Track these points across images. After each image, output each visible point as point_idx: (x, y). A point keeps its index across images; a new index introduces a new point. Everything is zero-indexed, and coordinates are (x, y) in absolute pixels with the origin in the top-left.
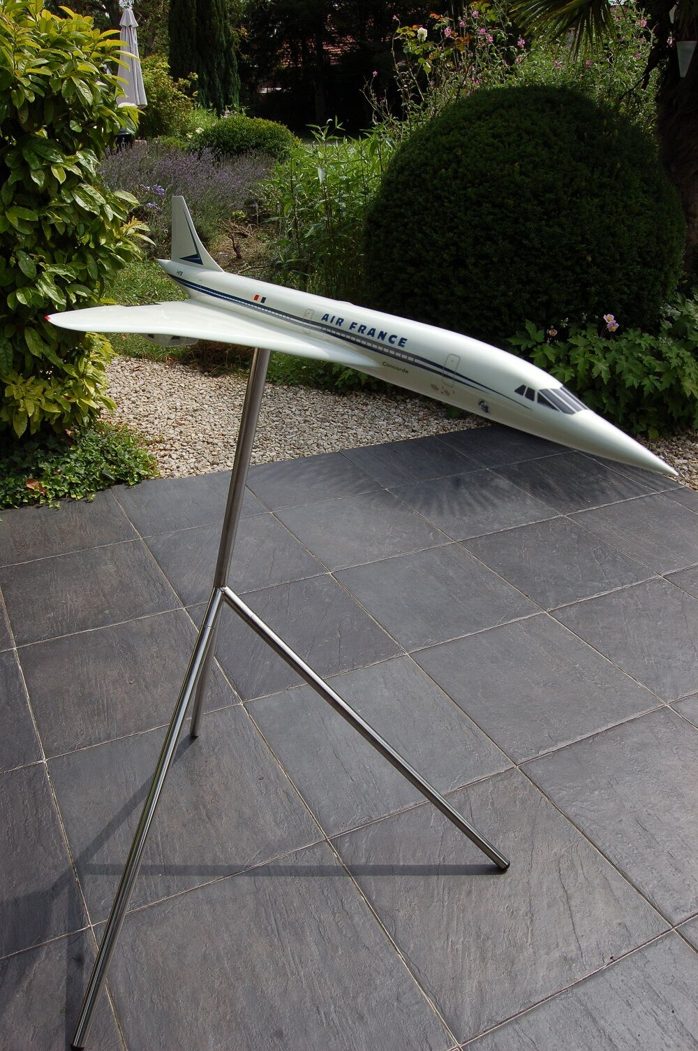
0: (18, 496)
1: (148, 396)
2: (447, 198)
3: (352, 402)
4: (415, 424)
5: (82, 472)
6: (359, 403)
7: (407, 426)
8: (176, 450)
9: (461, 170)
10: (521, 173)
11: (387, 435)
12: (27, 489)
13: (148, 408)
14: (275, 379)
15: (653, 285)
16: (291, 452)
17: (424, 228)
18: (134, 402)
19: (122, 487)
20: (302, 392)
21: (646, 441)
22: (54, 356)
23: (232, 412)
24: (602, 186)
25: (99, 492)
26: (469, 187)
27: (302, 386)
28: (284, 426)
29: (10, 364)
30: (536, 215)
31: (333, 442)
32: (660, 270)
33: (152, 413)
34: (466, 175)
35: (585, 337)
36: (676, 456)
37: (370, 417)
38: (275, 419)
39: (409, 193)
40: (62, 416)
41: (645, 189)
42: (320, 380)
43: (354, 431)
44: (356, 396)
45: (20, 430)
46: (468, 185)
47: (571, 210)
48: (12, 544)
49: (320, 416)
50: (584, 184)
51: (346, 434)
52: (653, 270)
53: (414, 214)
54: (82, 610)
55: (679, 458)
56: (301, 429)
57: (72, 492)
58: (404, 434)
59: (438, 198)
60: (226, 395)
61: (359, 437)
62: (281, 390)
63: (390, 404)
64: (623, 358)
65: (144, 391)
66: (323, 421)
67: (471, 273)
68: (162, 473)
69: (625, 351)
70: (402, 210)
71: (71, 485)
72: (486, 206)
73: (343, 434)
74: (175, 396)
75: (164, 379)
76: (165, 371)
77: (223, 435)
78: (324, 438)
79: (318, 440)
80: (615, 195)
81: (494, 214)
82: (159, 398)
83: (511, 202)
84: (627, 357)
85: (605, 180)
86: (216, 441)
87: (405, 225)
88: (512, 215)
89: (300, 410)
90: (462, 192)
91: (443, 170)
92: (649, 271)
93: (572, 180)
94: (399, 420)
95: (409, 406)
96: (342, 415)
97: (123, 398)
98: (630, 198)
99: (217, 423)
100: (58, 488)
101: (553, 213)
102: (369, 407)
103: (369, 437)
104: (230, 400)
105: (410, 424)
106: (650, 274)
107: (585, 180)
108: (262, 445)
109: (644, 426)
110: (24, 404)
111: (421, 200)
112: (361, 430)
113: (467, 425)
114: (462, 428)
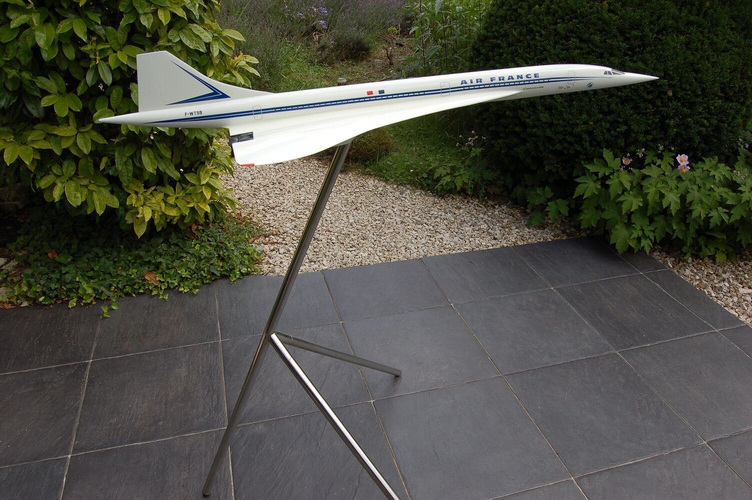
0: (136, 287)
1: (282, 188)
2: (539, 32)
3: (448, 204)
4: (498, 232)
5: (193, 268)
6: (453, 207)
7: (489, 234)
8: (286, 244)
9: (553, 6)
10: (609, 11)
11: (470, 242)
12: (145, 280)
13: (277, 200)
14: (388, 178)
15: (734, 118)
16: (381, 254)
17: (516, 59)
18: (268, 194)
19: (224, 282)
20: (408, 192)
21: (713, 265)
23: (344, 209)
24: (689, 23)
25: (205, 286)
26: (559, 23)
27: (408, 186)
28: (383, 226)
29: (129, 178)
30: (620, 51)
31: (420, 246)
32: (743, 103)
33: (279, 205)
34: (557, 11)
35: (659, 166)
36: (741, 283)
37: (459, 221)
38: (378, 218)
39: (506, 26)
40: (183, 217)
41: (734, 26)
42: (424, 183)
43: (441, 236)
44: (453, 199)
45: (140, 231)
46: (558, 21)
47: (655, 46)
48: (115, 335)
49: (416, 218)
50: (670, 22)
51: (433, 239)
52: (734, 104)
53: (509, 45)
54: (141, 419)
55: (743, 287)
56: (396, 230)
57: (182, 285)
58: (486, 243)
59: (531, 31)
60: (344, 191)
61: (444, 242)
62: (391, 190)
63: (480, 209)
64: (695, 187)
65: (279, 183)
66: (418, 223)
67: (556, 102)
68: (265, 268)
69: (698, 181)
70: (499, 42)
71: (183, 279)
72: (574, 41)
73: (431, 239)
74: (303, 189)
75: (299, 173)
76: (302, 165)
77: (329, 231)
78: (413, 241)
79: (407, 243)
80: (701, 32)
81: (581, 49)
82: (289, 191)
83: (597, 38)
84: (700, 187)
85: (692, 18)
86: (321, 237)
87: (501, 55)
88: (597, 50)
89: (401, 210)
90: (552, 27)
91: (537, 6)
92: (730, 104)
93: (659, 18)
94: (484, 226)
95: (496, 213)
96: (436, 218)
97: (262, 189)
98: (717, 35)
99: (328, 219)
100: (170, 281)
101: (638, 49)
102: (461, 211)
103: (453, 244)
104: (345, 197)
105: (492, 232)
106: (731, 108)
107: (672, 17)
108: (358, 244)
109: (713, 250)
110: (143, 210)
111: (515, 33)
112: (448, 235)
113: (545, 235)
114: (540, 239)
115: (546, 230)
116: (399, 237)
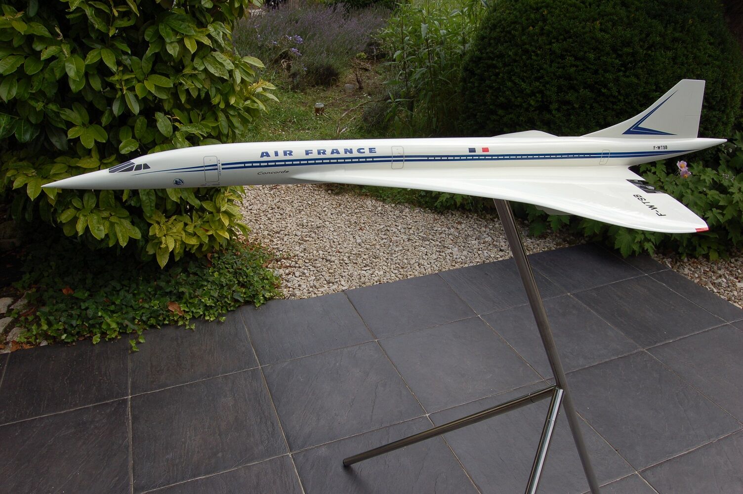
0: (161, 318)
1: (282, 212)
2: (534, 52)
3: (449, 220)
4: (503, 244)
5: (216, 295)
6: (454, 222)
7: (495, 246)
8: (300, 267)
9: (546, 27)
10: (601, 30)
11: (479, 254)
12: (169, 311)
13: (280, 225)
14: (385, 198)
15: (717, 125)
16: (396, 271)
17: (513, 78)
18: (269, 219)
19: (249, 308)
20: (407, 210)
21: (707, 263)
22: (192, 198)
23: (348, 230)
24: (675, 40)
25: (230, 313)
26: (554, 43)
27: (406, 205)
28: (391, 244)
29: (152, 208)
30: (614, 67)
31: (432, 261)
32: (723, 112)
33: (284, 229)
34: (552, 32)
35: (654, 173)
36: (737, 278)
37: (464, 236)
38: (384, 237)
39: (500, 48)
40: (201, 245)
41: (712, 41)
42: (422, 200)
43: (450, 251)
44: (452, 214)
45: (163, 262)
46: (553, 41)
47: (646, 62)
48: (149, 369)
49: (421, 234)
50: (658, 39)
51: (444, 254)
52: (717, 112)
53: (505, 65)
54: (198, 452)
55: (739, 282)
56: (405, 248)
57: (207, 314)
58: (495, 255)
59: (526, 52)
60: (344, 213)
61: (455, 257)
62: (390, 208)
63: (480, 222)
64: (689, 191)
65: (278, 208)
66: (424, 239)
67: (555, 117)
68: (285, 291)
69: (691, 185)
70: (494, 62)
71: (207, 308)
72: (570, 60)
73: (441, 254)
74: (303, 213)
75: (296, 197)
76: (297, 189)
77: (339, 252)
78: (424, 257)
79: (419, 259)
80: (686, 48)
81: (577, 66)
82: (290, 215)
83: (591, 56)
84: (693, 191)
85: (677, 35)
86: (333, 259)
87: (497, 75)
88: (592, 67)
89: (405, 228)
90: (548, 47)
91: (531, 28)
92: (714, 113)
93: (648, 35)
94: (489, 239)
95: (497, 225)
96: (440, 234)
97: (262, 214)
98: (699, 50)
99: (335, 240)
100: (195, 311)
101: (630, 65)
102: (463, 226)
103: (463, 258)
104: (347, 218)
105: (498, 244)
106: (714, 116)
107: (659, 35)
108: (371, 263)
109: (706, 249)
110: (166, 240)
111: (510, 53)
112: (456, 249)
113: (548, 245)
114: (544, 248)
115: (548, 239)
116: (409, 254)
